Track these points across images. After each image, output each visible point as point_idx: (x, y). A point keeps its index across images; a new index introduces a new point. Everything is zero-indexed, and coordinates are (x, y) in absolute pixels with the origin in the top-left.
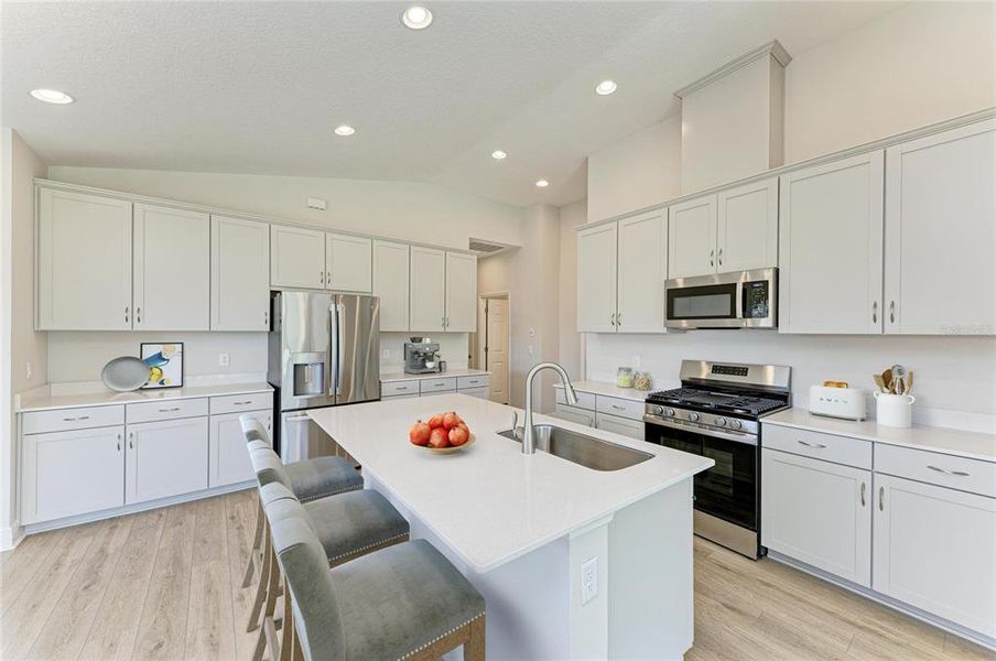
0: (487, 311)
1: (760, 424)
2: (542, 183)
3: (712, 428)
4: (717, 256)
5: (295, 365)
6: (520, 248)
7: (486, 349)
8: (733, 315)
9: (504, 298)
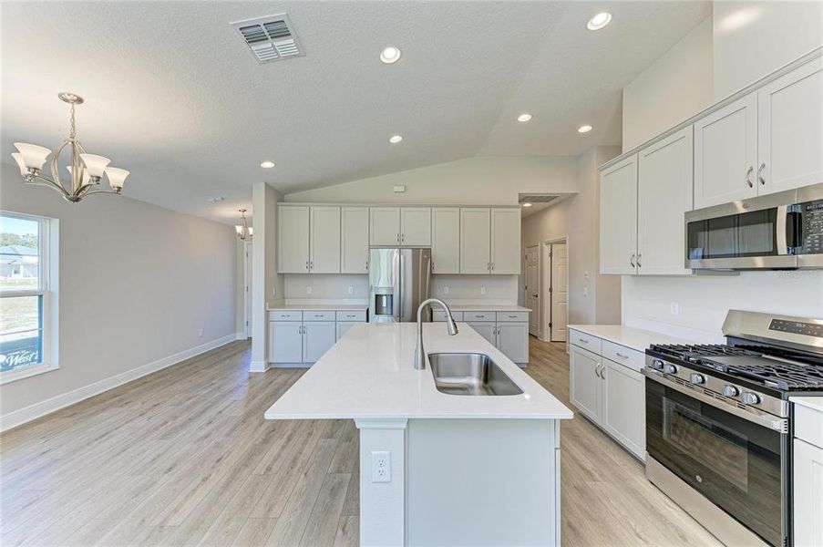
0: (551, 255)
1: (792, 406)
2: (585, 129)
3: (720, 396)
4: (756, 174)
5: (376, 295)
6: (576, 194)
7: (551, 290)
8: (774, 252)
9: (564, 242)
